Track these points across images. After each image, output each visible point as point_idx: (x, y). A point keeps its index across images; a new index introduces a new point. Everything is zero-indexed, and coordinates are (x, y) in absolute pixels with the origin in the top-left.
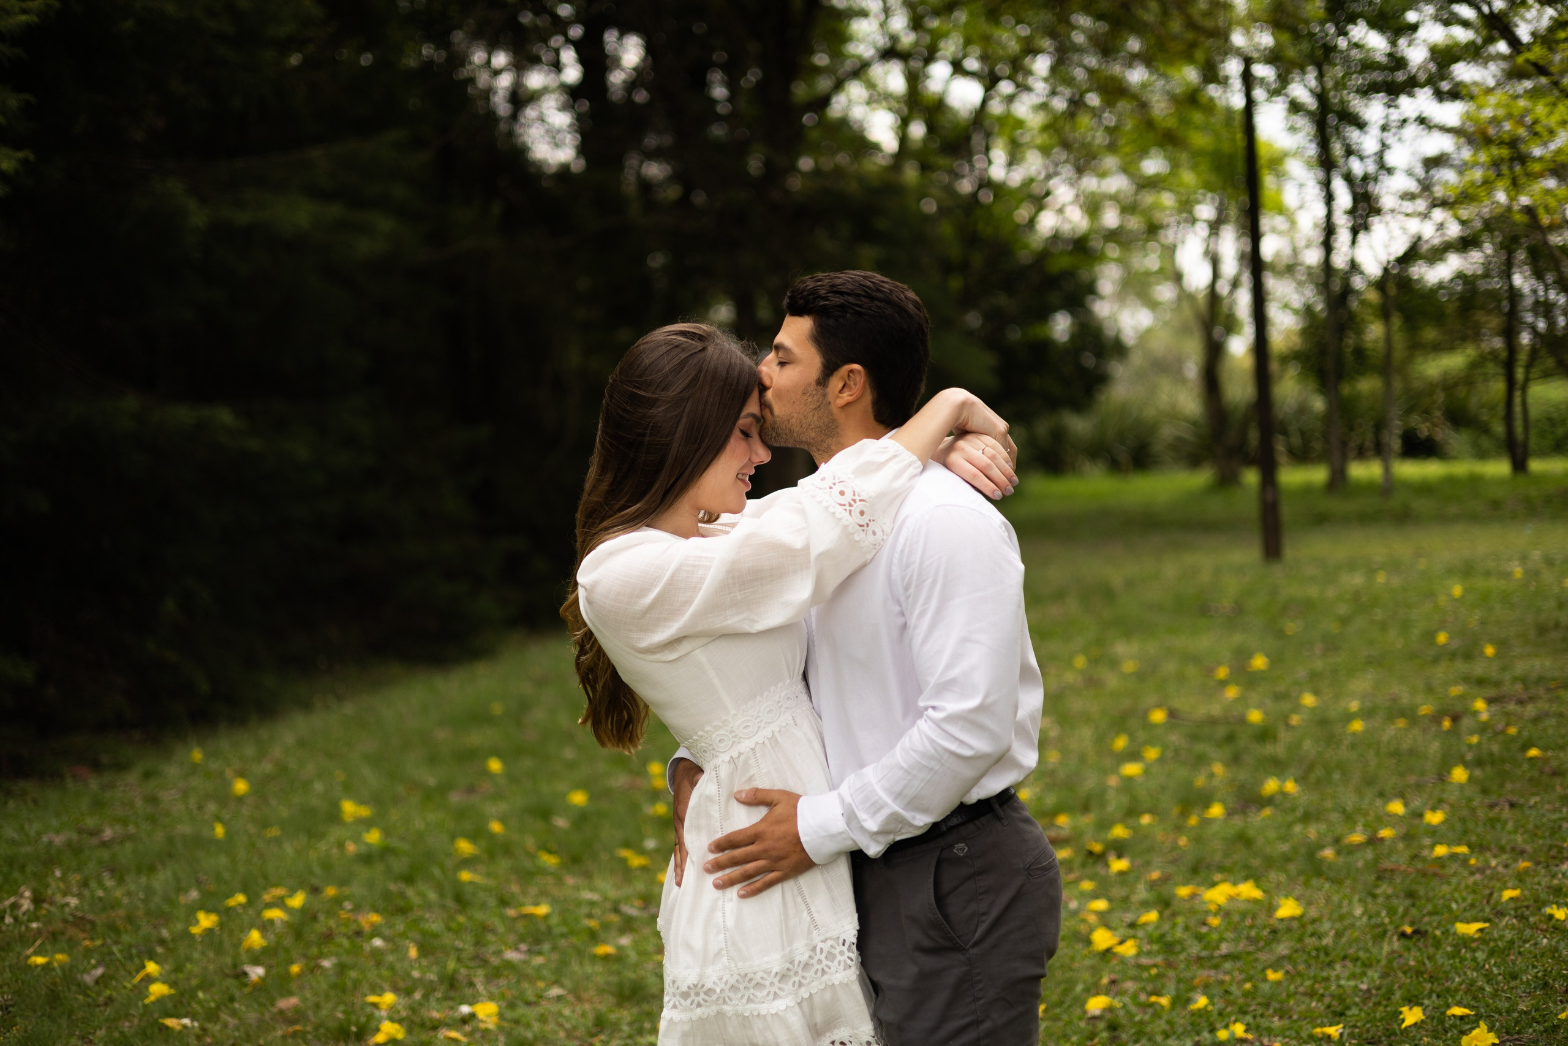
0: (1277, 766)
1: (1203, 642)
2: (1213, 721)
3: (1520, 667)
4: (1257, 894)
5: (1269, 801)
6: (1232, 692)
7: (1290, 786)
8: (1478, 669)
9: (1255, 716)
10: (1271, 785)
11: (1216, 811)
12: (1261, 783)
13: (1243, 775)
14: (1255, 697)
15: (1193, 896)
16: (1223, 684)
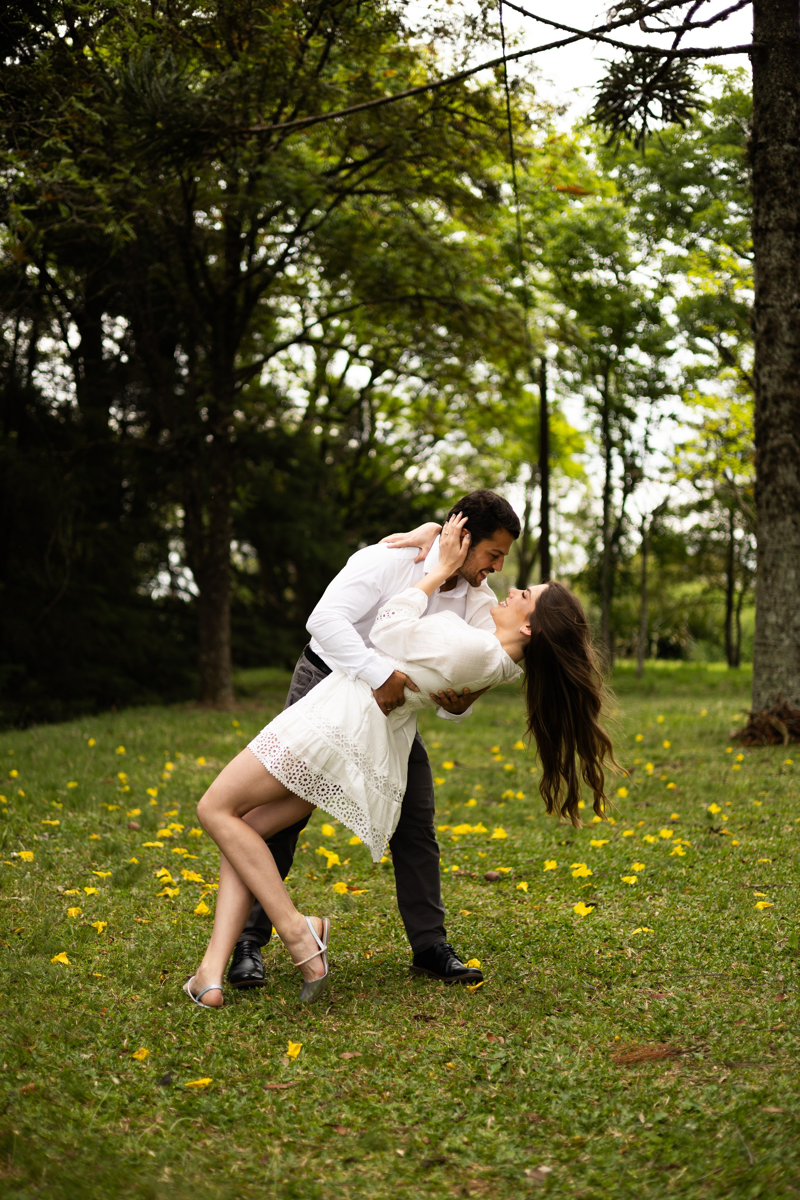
0: (515, 787)
1: (488, 736)
2: (482, 769)
3: (683, 752)
4: (484, 830)
5: (506, 800)
6: (498, 758)
7: (520, 795)
8: (657, 752)
9: (508, 767)
10: (509, 793)
11: (472, 803)
12: (502, 793)
13: (492, 790)
14: (511, 760)
15: (447, 830)
16: (495, 754)
